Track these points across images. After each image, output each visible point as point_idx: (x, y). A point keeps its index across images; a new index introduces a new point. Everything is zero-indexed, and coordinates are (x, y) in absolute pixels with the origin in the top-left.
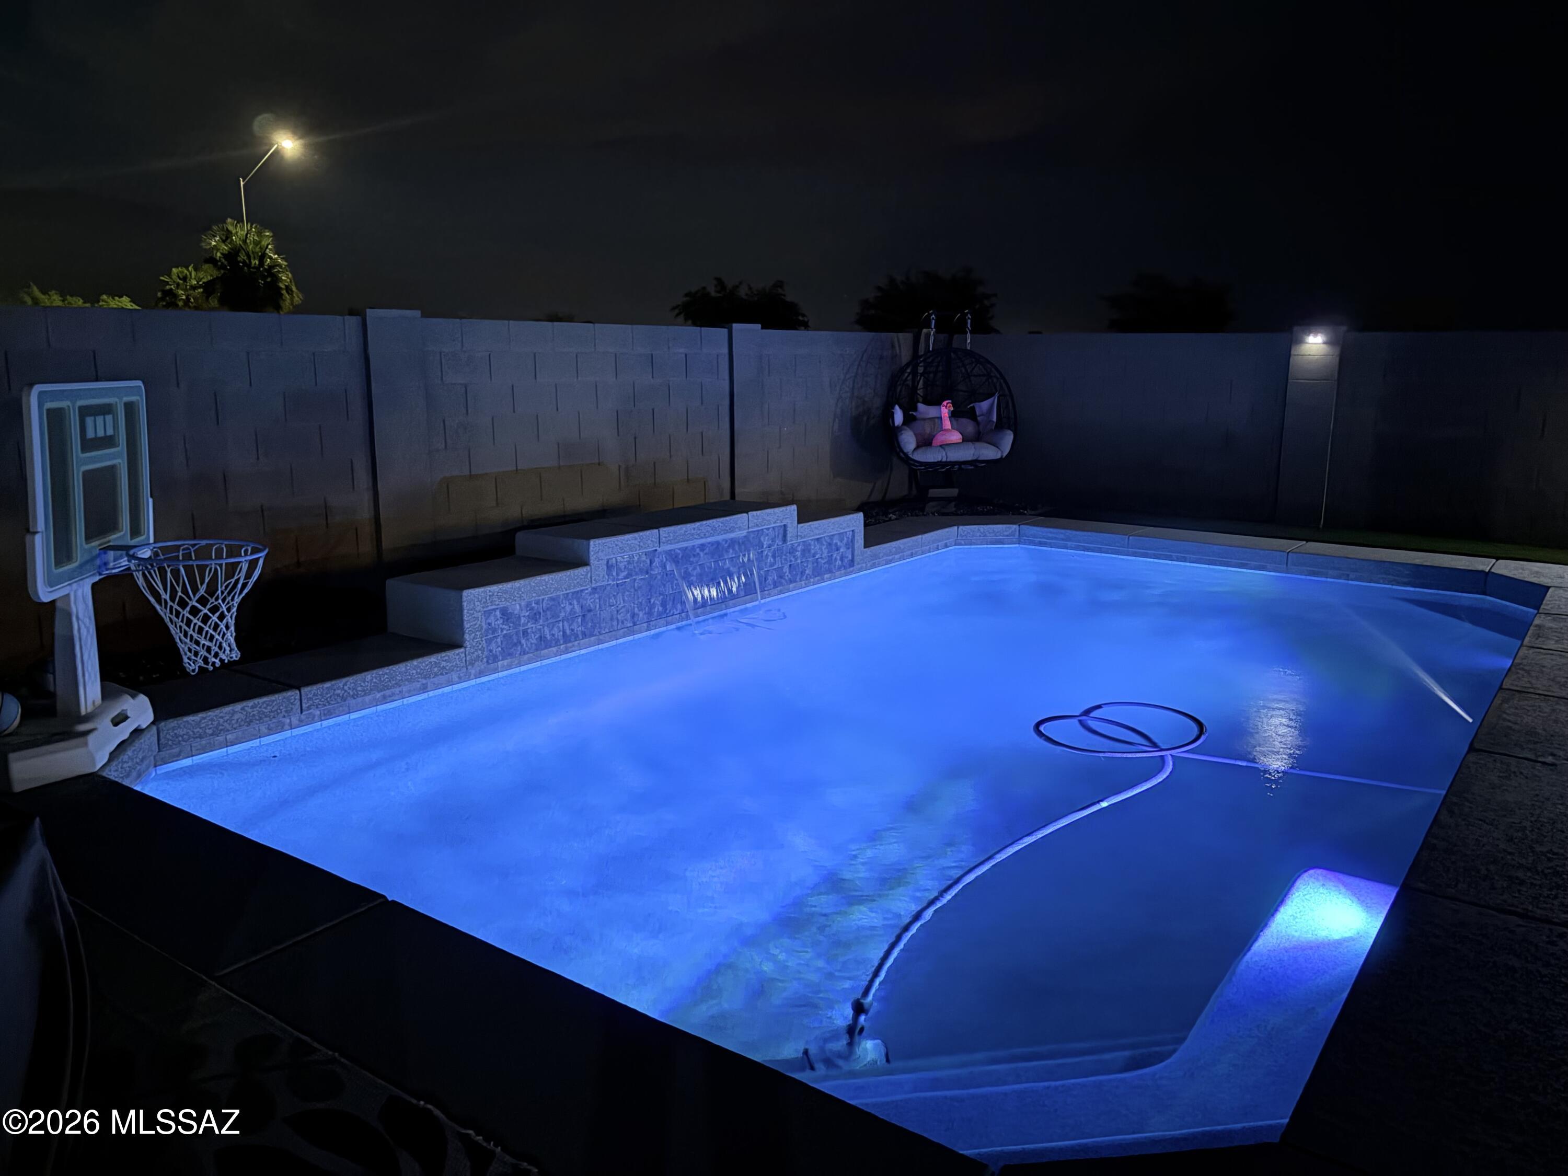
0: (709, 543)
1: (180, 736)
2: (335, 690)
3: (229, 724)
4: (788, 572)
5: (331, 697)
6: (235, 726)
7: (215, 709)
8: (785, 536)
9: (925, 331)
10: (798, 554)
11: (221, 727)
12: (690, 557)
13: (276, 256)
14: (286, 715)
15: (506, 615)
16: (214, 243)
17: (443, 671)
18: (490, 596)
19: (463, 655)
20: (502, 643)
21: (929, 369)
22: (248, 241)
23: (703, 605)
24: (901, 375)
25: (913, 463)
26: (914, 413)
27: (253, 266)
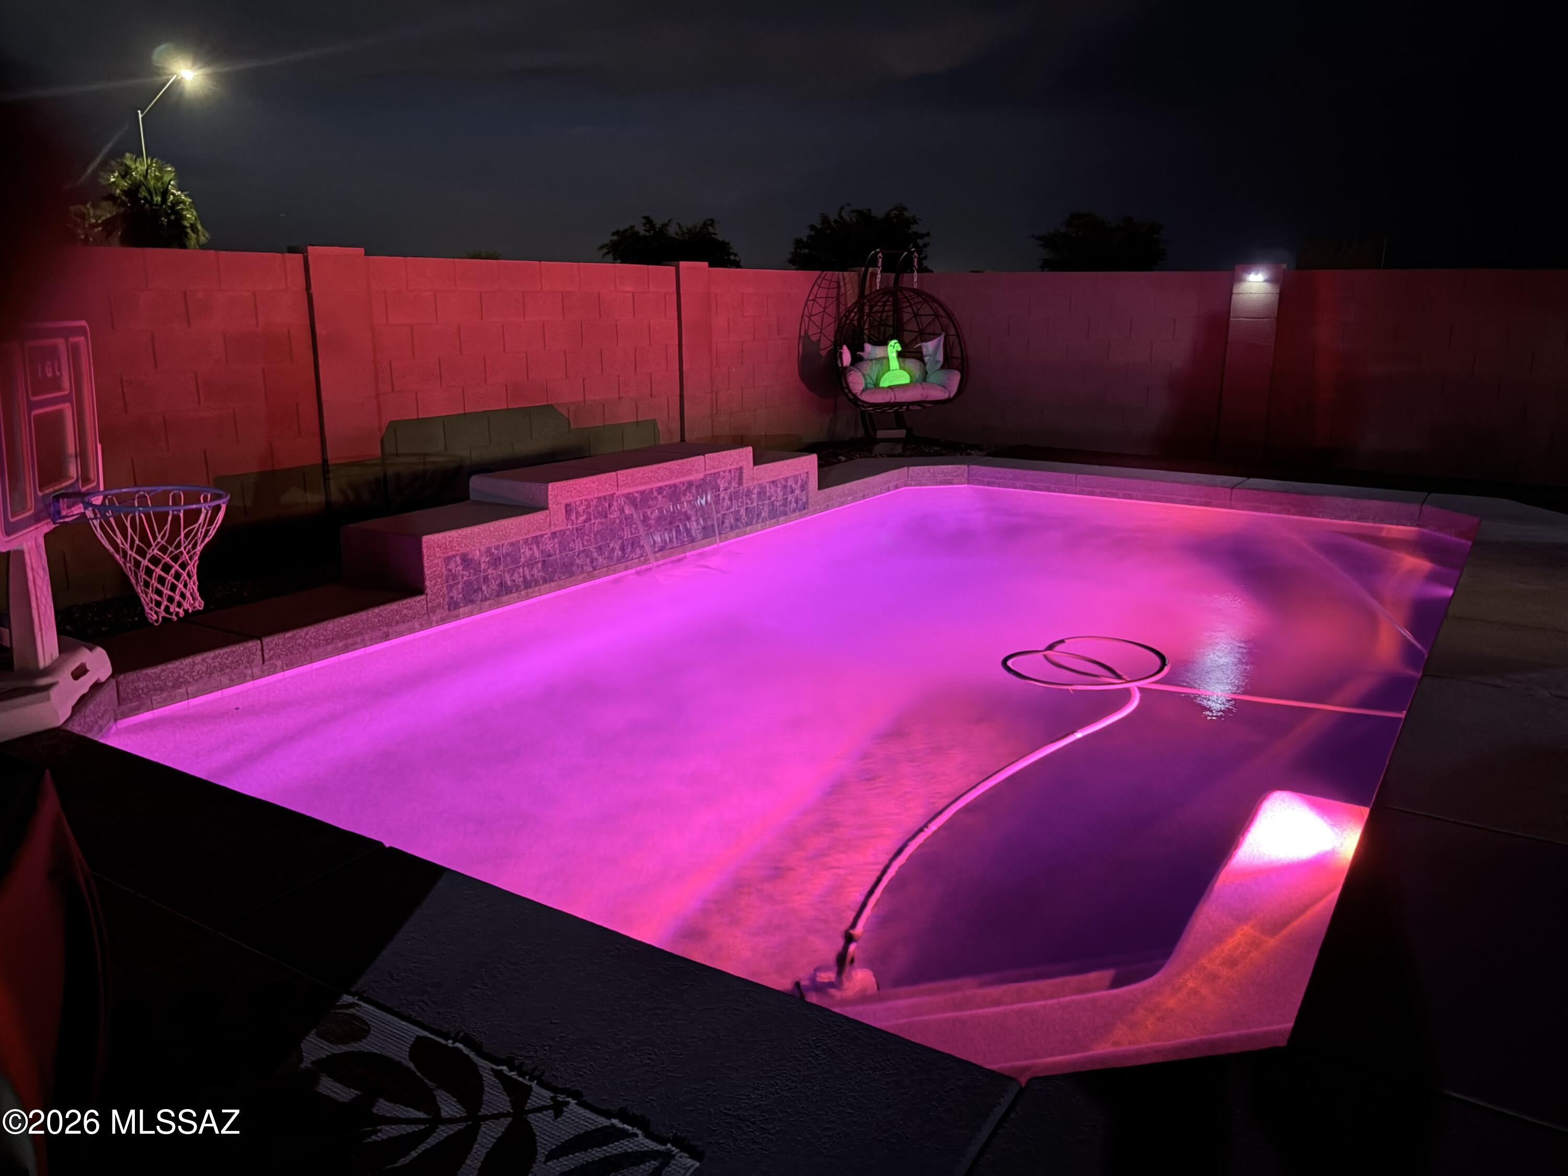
0: (666, 486)
1: (140, 689)
2: (296, 640)
3: (190, 676)
4: (744, 514)
5: (293, 647)
6: (195, 678)
7: (174, 662)
8: (741, 478)
9: (871, 269)
10: (754, 496)
11: (181, 680)
12: (648, 501)
13: (179, 193)
14: (248, 665)
15: (466, 561)
16: (112, 180)
17: (405, 619)
18: (449, 541)
19: (425, 602)
20: (463, 589)
21: (875, 309)
22: (149, 177)
23: (662, 549)
24: (849, 315)
25: (861, 404)
26: (861, 354)
27: (155, 202)
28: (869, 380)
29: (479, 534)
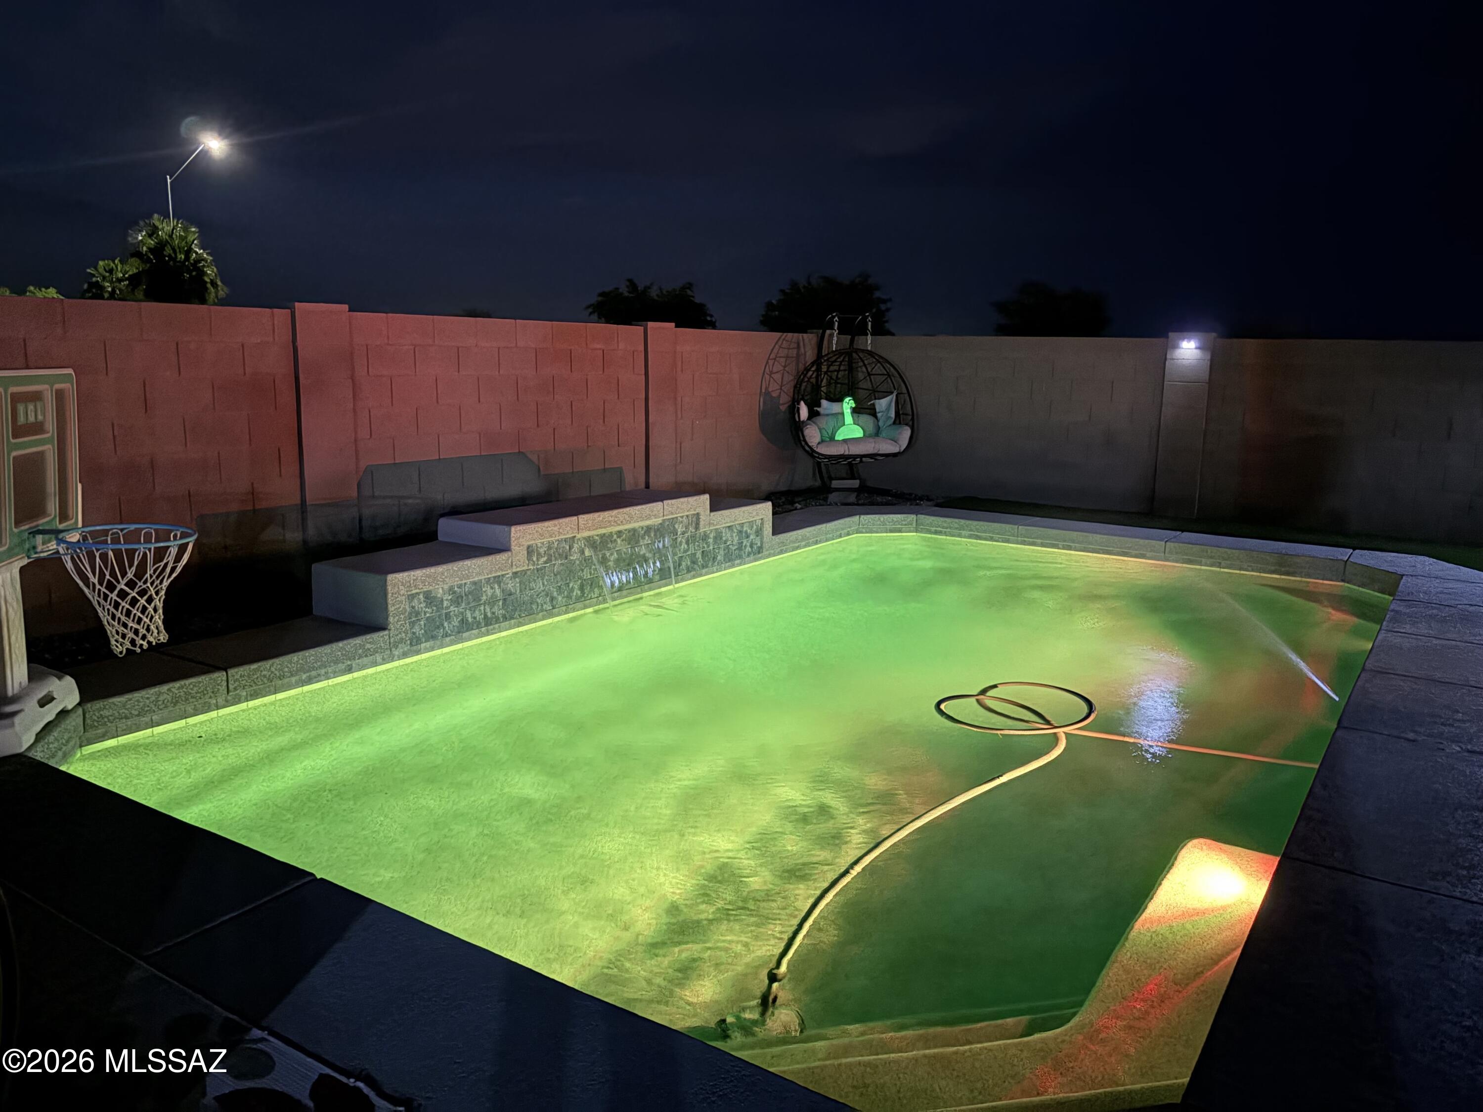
0: (626, 530)
1: (106, 717)
2: (261, 671)
3: (155, 705)
4: (700, 558)
5: (257, 678)
6: (160, 707)
7: (140, 691)
8: (698, 524)
9: (828, 332)
10: (711, 540)
11: (146, 708)
12: (607, 544)
13: (202, 251)
14: (213, 696)
15: (429, 598)
16: (140, 238)
17: (367, 653)
18: (414, 580)
19: (387, 637)
20: (425, 625)
21: (832, 368)
22: (174, 236)
23: (620, 589)
24: (807, 373)
25: (817, 455)
26: (818, 409)
27: (178, 259)
28: (825, 434)
29: (443, 574)
